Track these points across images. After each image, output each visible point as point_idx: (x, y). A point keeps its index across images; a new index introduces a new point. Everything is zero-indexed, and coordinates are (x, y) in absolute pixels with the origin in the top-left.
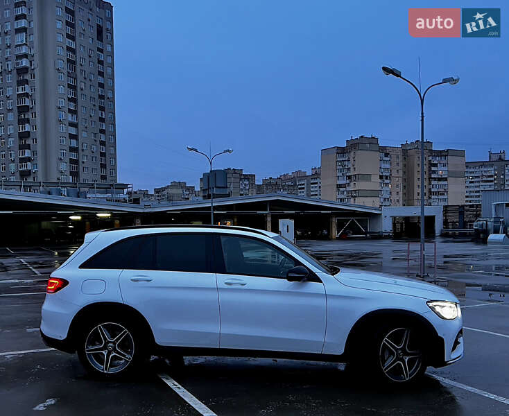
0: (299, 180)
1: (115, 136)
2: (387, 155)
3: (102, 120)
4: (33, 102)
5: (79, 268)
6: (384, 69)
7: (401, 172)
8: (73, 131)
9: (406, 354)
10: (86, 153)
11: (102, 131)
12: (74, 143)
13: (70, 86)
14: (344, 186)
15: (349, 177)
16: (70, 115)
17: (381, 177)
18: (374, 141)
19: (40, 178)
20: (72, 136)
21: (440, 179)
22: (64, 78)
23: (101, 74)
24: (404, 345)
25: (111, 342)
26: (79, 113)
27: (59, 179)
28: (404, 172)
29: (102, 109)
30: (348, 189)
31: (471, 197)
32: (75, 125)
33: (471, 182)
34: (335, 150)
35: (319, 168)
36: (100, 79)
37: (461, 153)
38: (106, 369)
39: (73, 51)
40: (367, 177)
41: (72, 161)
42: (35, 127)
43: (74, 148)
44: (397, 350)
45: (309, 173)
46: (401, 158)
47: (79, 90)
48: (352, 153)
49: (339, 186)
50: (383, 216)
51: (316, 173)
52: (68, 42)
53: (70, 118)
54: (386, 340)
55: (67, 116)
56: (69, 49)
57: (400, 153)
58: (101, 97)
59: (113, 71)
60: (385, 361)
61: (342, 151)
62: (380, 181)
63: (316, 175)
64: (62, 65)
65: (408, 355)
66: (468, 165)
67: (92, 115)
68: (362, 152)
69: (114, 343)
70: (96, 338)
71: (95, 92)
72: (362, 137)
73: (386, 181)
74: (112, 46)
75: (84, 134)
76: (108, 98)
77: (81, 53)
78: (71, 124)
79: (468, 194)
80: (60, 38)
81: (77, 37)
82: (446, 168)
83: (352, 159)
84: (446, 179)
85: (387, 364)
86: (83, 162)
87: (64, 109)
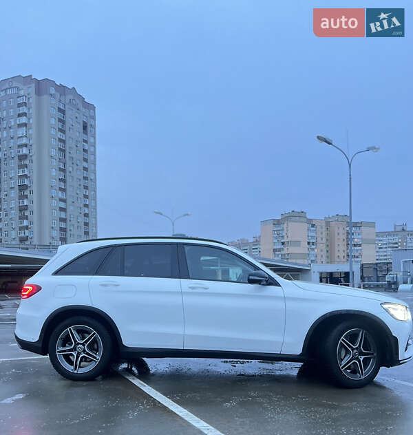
0: (243, 246)
1: (96, 209)
2: (313, 226)
3: (86, 197)
4: (31, 182)
5: (52, 275)
6: (318, 137)
7: (324, 240)
8: (62, 205)
9: (361, 354)
10: (73, 222)
11: (86, 206)
12: (63, 215)
13: (60, 169)
14: (280, 250)
15: (283, 243)
16: (60, 192)
17: (308, 243)
18: (303, 215)
19: (36, 242)
20: (62, 209)
21: (355, 245)
22: (55, 163)
23: (86, 160)
24: (360, 345)
25: (81, 344)
26: (68, 191)
27: (50, 243)
28: (327, 240)
29: (86, 188)
30: (283, 252)
31: (381, 260)
32: (64, 201)
33: (380, 248)
34: (272, 222)
35: (260, 237)
36: (85, 164)
37: (372, 225)
38: (75, 369)
39: (64, 142)
40: (297, 243)
41: (61, 229)
42: (32, 202)
43: (63, 219)
44: (353, 349)
45: (251, 240)
46: (324, 229)
47: (68, 173)
48: (285, 225)
49: (275, 250)
50: (312, 271)
51: (257, 241)
52: (60, 135)
53: (60, 195)
54: (342, 340)
55: (58, 193)
56: (60, 140)
57: (324, 225)
58: (85, 178)
59: (95, 158)
60: (342, 360)
61: (277, 223)
62: (307, 246)
63: (257, 242)
64: (55, 153)
65: (363, 354)
66: (378, 234)
67: (78, 192)
68: (293, 223)
69: (83, 344)
70: (67, 340)
71: (80, 174)
72: (293, 211)
73: (313, 247)
74: (95, 138)
75: (72, 208)
76: (91, 180)
77: (70, 143)
78: (61, 200)
79: (377, 258)
80: (53, 132)
81: (67, 132)
82: (360, 237)
83: (285, 229)
84: (360, 245)
85: (344, 363)
86: (70, 230)
87: (55, 188)
